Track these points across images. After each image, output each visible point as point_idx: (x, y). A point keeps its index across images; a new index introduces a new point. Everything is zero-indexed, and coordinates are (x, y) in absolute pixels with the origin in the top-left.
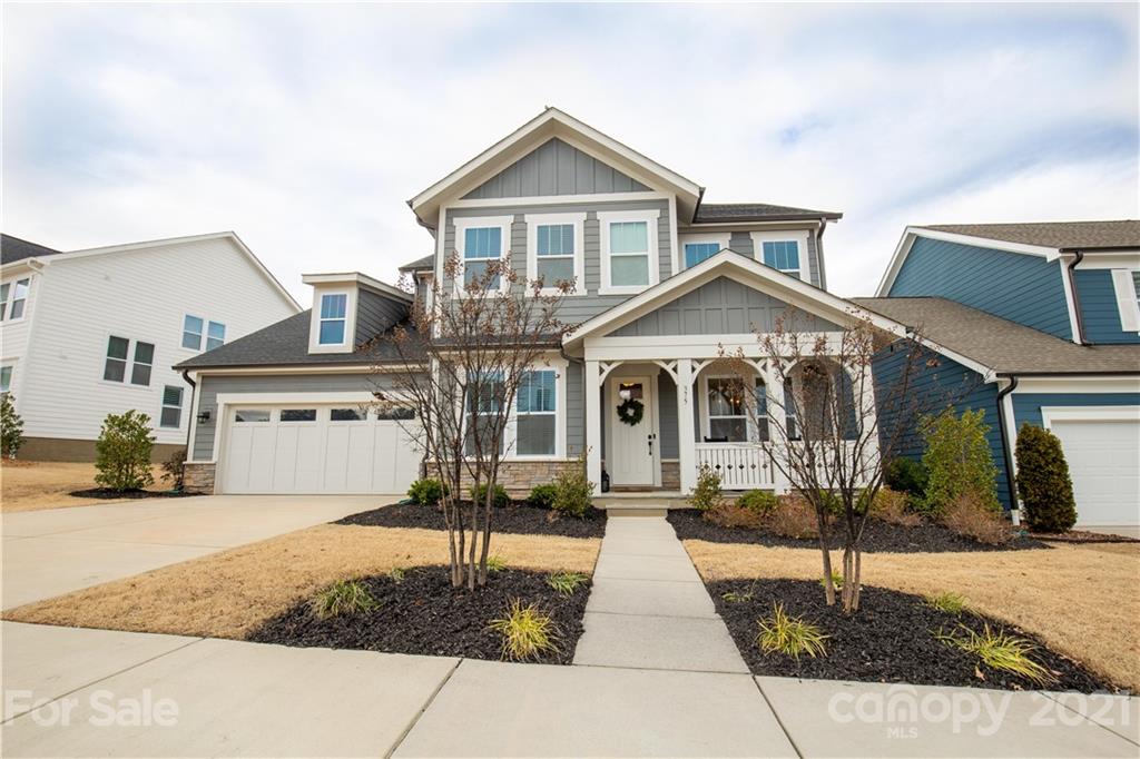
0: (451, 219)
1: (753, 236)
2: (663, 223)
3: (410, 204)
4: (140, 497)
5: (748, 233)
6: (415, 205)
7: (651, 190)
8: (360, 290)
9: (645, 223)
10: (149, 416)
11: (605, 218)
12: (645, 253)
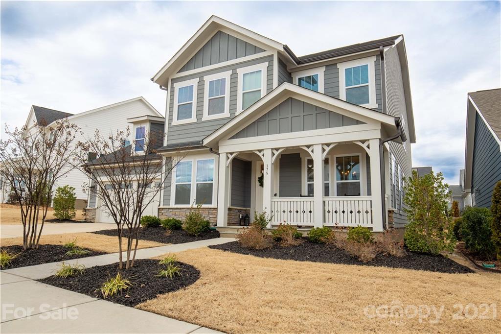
0: (173, 84)
1: (339, 66)
2: (270, 69)
3: (152, 80)
4: (69, 222)
5: (336, 64)
6: (155, 80)
7: (265, 51)
8: (151, 123)
9: (261, 71)
10: (74, 187)
11: (241, 71)
12: (259, 89)
